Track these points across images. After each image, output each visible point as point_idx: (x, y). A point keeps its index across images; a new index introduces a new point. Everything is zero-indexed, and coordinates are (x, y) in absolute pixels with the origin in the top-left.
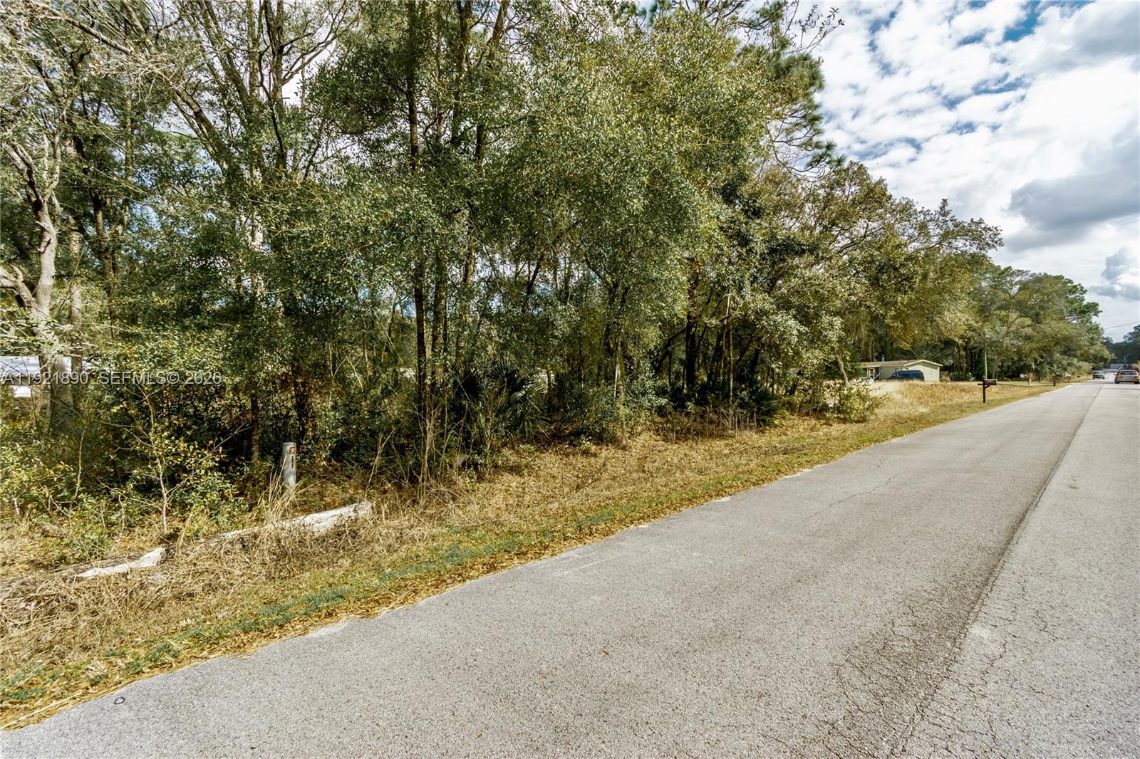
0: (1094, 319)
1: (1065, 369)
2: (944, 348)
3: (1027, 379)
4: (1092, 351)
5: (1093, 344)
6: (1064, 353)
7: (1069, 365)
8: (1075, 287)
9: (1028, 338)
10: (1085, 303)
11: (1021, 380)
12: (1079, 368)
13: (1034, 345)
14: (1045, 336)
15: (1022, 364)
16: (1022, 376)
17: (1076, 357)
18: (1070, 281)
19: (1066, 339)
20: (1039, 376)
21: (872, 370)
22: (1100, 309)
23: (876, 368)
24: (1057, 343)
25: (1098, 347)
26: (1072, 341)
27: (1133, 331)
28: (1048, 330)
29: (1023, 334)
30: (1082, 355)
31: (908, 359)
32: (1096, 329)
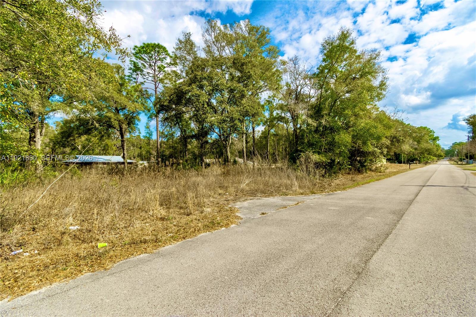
0: (438, 142)
1: (428, 160)
4: (437, 153)
5: (437, 151)
6: (428, 154)
7: (430, 158)
8: (431, 131)
9: (416, 149)
10: (434, 136)
12: (433, 159)
13: (419, 152)
14: (422, 148)
15: (414, 158)
17: (432, 155)
18: (429, 129)
19: (429, 149)
20: (420, 162)
22: (439, 138)
24: (426, 151)
25: (439, 152)
26: (431, 150)
27: (452, 145)
28: (423, 147)
29: (414, 147)
30: (434, 155)
32: (438, 146)
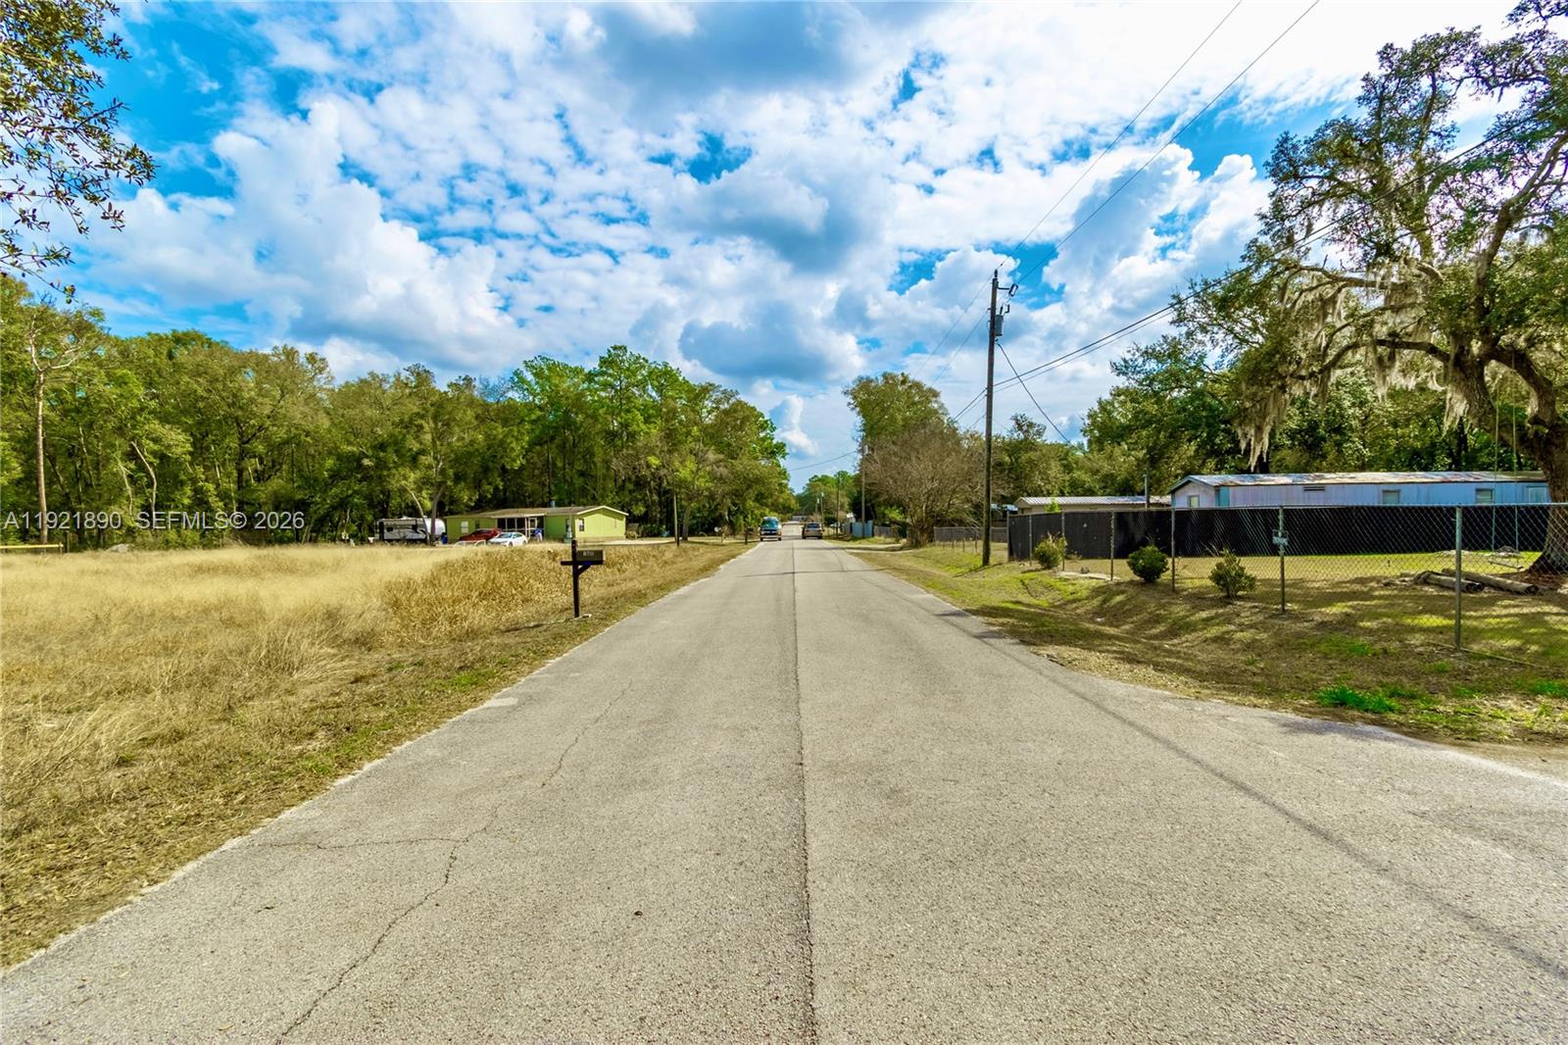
0: (782, 462)
2: (634, 491)
3: (720, 534)
4: (780, 500)
5: (781, 492)
6: (756, 500)
8: (766, 422)
9: (721, 479)
11: (715, 534)
13: (727, 488)
14: (738, 476)
15: (716, 515)
16: (716, 530)
19: (757, 481)
20: (733, 530)
21: (532, 521)
22: (787, 451)
23: (539, 518)
24: (749, 487)
26: (764, 485)
28: (740, 467)
29: (718, 475)
31: (584, 505)
32: (783, 476)
